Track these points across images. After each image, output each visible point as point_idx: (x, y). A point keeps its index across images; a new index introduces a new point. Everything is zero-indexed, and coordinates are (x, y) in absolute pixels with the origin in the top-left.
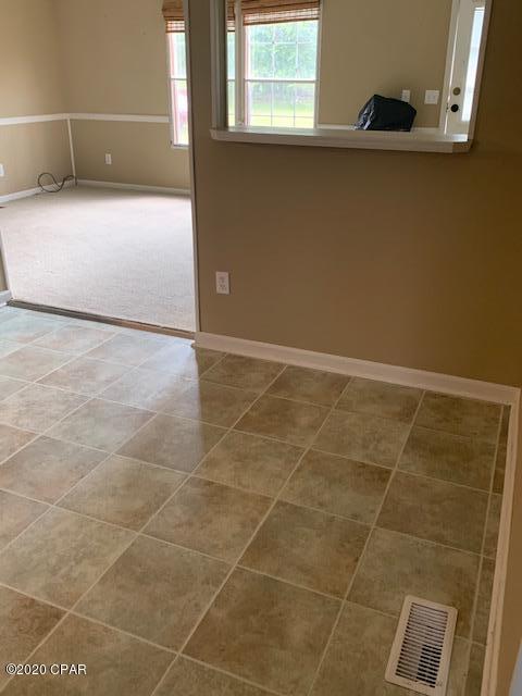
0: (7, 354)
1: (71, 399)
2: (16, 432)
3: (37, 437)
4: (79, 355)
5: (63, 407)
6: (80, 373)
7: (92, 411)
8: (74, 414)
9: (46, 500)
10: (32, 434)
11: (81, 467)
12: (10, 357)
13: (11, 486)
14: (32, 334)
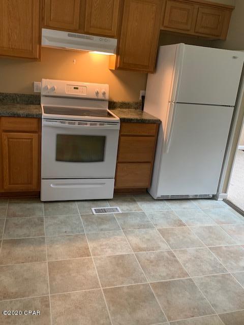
0: (206, 225)
1: (218, 267)
2: (181, 268)
3: (189, 278)
4: (239, 244)
5: (211, 269)
6: (232, 255)
7: (224, 281)
8: (213, 276)
9: (168, 317)
10: (187, 275)
11: (196, 310)
12: (206, 227)
13: (159, 296)
14: (223, 220)
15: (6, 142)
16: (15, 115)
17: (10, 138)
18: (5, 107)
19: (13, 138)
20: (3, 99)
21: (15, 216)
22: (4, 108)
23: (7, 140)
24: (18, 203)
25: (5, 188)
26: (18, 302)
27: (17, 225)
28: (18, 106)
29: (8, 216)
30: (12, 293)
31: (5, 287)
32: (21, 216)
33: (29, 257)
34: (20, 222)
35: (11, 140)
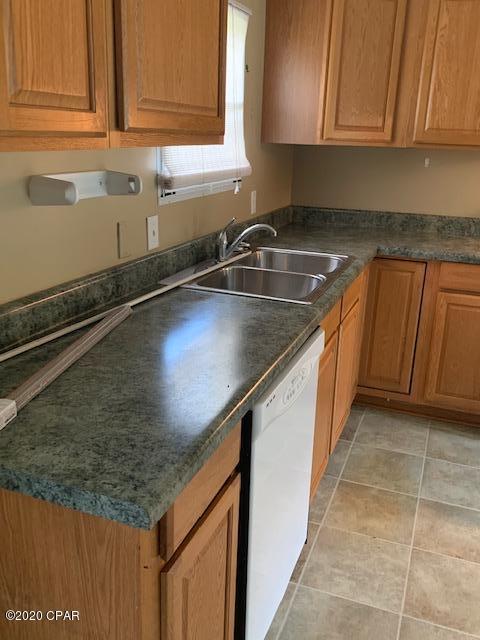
15: (443, 311)
16: (469, 259)
17: (453, 304)
18: (449, 243)
19: (458, 305)
20: (443, 228)
21: (441, 456)
22: (447, 246)
23: (445, 307)
24: (448, 432)
25: (428, 397)
26: (451, 636)
27: (446, 476)
28: (472, 241)
29: (429, 454)
30: (439, 612)
31: (425, 595)
32: (454, 460)
33: (472, 551)
34: (452, 471)
35: (454, 307)
